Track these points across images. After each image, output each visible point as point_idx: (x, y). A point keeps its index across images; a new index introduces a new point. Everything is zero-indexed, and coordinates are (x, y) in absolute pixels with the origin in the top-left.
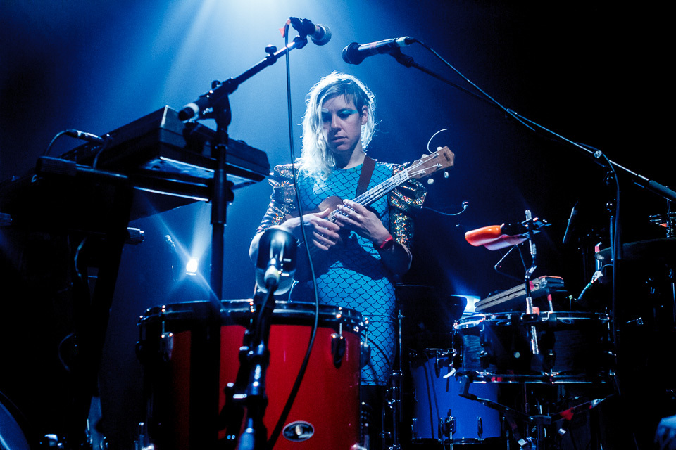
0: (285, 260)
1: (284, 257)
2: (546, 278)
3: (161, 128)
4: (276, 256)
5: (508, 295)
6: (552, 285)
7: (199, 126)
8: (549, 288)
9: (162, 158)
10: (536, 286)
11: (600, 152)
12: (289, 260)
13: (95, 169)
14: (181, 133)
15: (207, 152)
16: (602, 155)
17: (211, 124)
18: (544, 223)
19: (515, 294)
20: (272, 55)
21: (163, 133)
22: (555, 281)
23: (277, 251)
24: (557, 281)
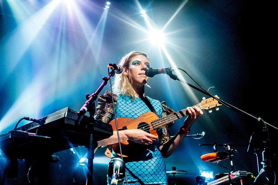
0: (120, 174)
1: (120, 172)
2: (239, 172)
3: (65, 117)
4: (116, 172)
5: (223, 180)
6: (242, 175)
8: (241, 176)
10: (235, 176)
11: (260, 118)
12: (122, 174)
13: (36, 135)
16: (261, 120)
18: (236, 151)
19: (226, 179)
22: (243, 173)
23: (116, 170)
24: (244, 173)
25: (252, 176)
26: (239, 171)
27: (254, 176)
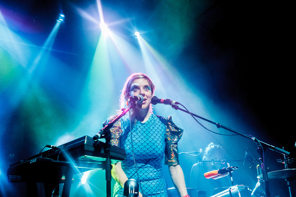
0: (135, 193)
1: (135, 192)
3: (85, 144)
4: (132, 191)
5: (222, 194)
7: (99, 142)
8: (239, 190)
9: (85, 156)
11: (255, 138)
12: (137, 193)
13: (58, 160)
14: (92, 145)
15: (103, 152)
17: (103, 140)
18: (235, 168)
19: (225, 193)
20: (124, 112)
21: (85, 146)
23: (132, 189)
24: (242, 187)
25: (248, 189)
26: (237, 185)
27: (250, 189)
